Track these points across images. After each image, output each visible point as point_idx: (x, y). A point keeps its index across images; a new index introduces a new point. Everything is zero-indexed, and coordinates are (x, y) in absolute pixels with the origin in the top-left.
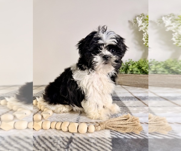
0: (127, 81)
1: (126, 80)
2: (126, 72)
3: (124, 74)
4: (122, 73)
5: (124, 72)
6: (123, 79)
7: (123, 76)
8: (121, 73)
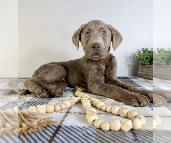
0: (150, 74)
1: (150, 72)
2: (150, 62)
3: (148, 65)
4: (146, 64)
5: (148, 63)
6: (146, 71)
7: (147, 68)
8: (144, 64)
